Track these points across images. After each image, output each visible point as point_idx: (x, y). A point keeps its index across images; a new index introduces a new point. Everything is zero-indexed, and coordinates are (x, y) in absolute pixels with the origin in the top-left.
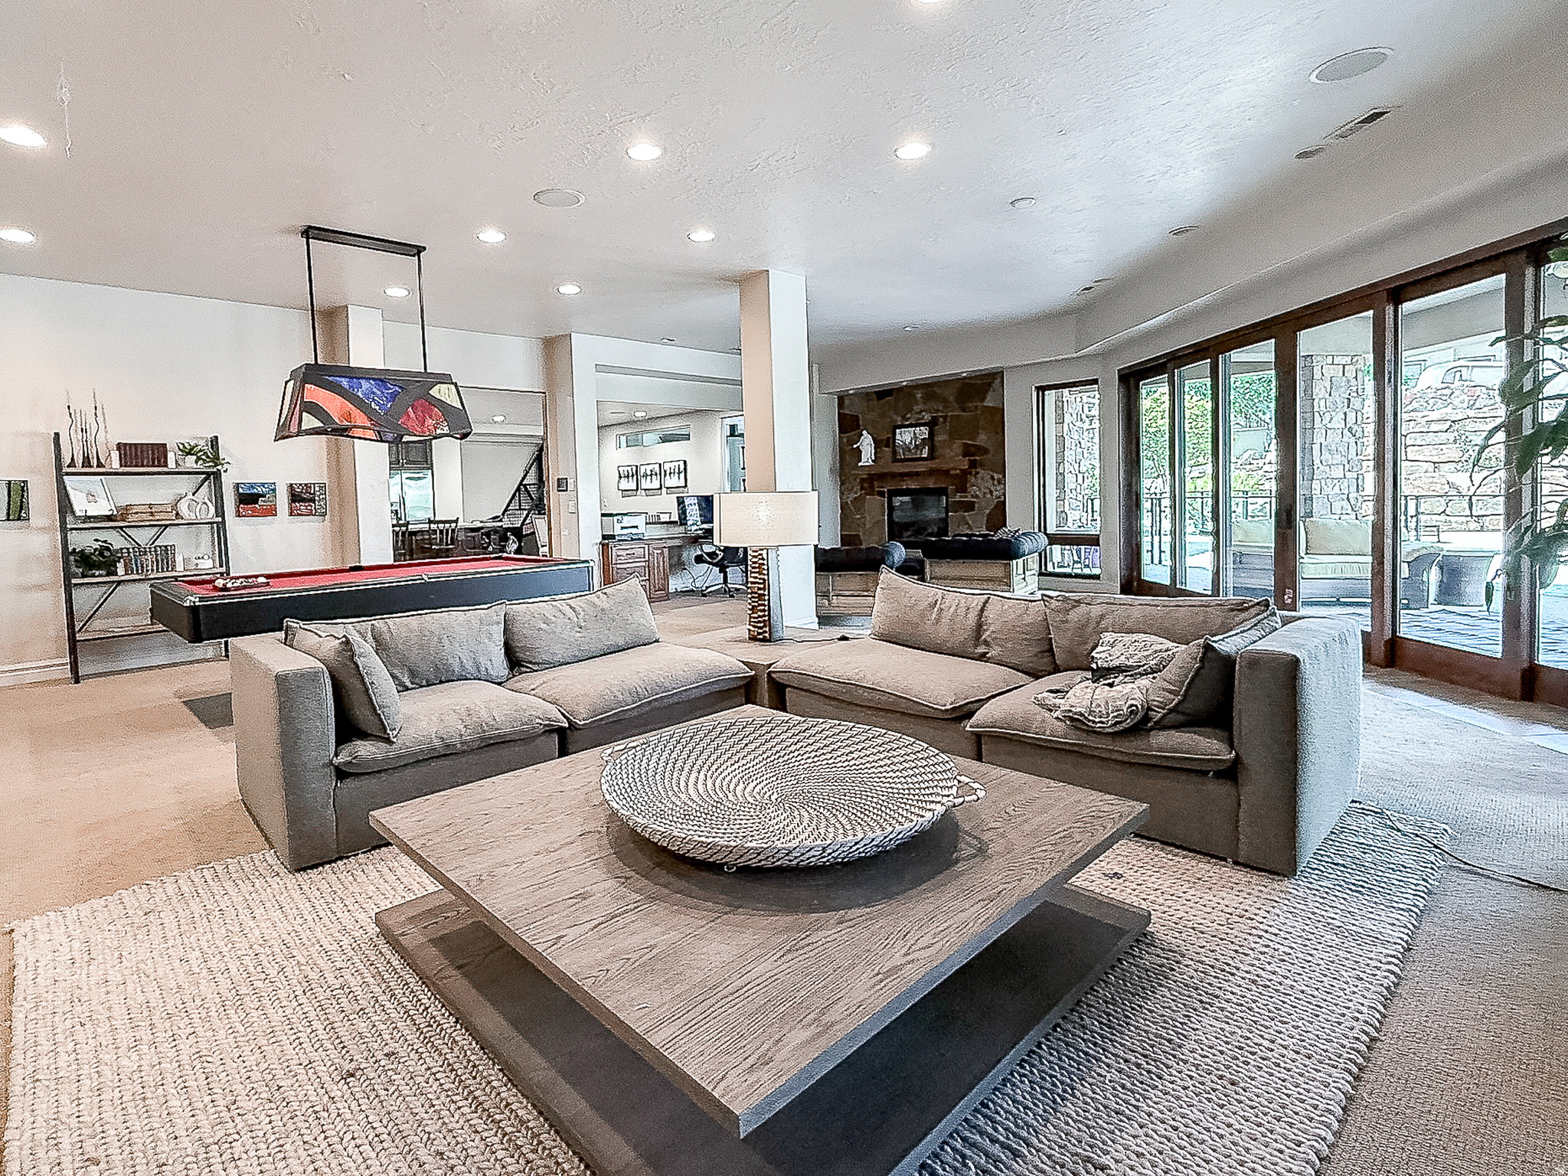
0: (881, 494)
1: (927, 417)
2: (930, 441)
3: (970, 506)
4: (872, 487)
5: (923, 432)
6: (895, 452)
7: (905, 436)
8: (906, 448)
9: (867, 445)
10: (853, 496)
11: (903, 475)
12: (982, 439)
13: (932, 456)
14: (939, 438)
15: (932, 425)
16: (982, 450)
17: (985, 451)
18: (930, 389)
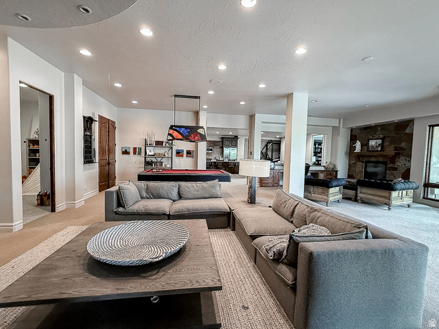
0: (363, 162)
1: (382, 136)
2: (382, 145)
3: (395, 169)
4: (359, 159)
5: (379, 142)
6: (368, 148)
7: (372, 143)
8: (373, 147)
9: (358, 145)
10: (353, 162)
11: (371, 156)
12: (403, 145)
13: (382, 150)
14: (386, 144)
15: (383, 139)
16: (403, 149)
17: (404, 149)
18: (384, 127)
